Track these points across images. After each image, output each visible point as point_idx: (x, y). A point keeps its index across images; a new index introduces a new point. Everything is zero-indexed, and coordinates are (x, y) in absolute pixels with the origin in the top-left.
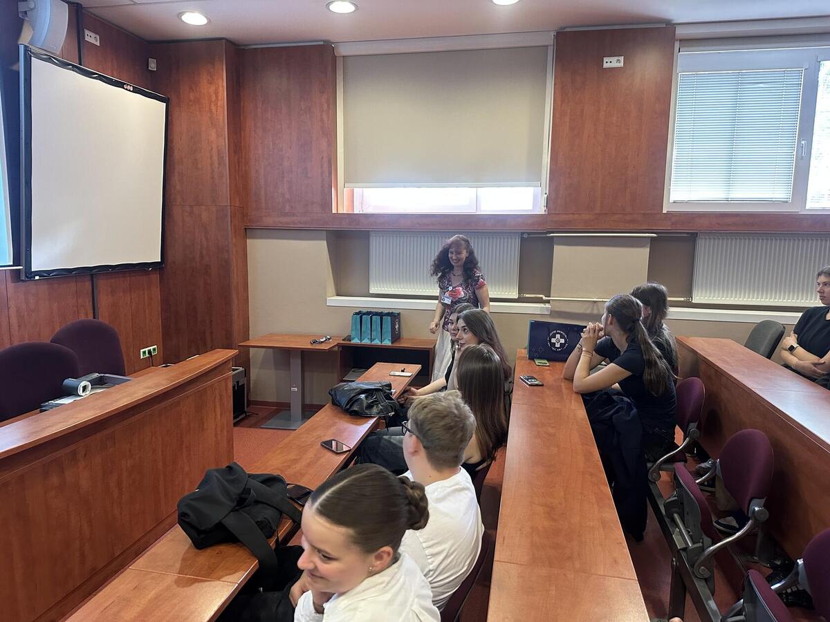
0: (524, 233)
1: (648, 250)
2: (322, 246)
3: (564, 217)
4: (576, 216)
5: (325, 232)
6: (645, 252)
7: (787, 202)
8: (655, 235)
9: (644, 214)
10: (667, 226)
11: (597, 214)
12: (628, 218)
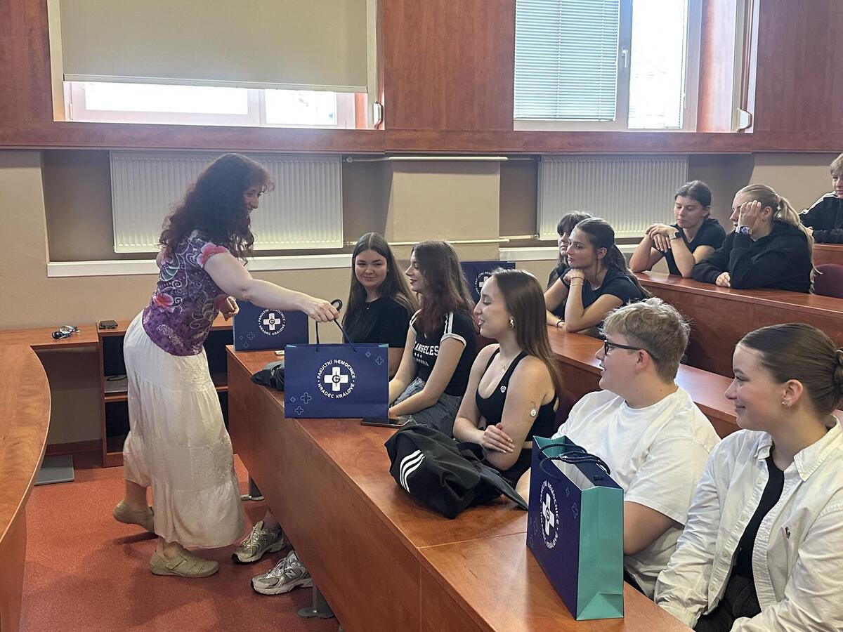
0: (348, 156)
1: (498, 177)
2: (34, 176)
3: (405, 135)
4: (419, 133)
5: (38, 155)
6: (496, 179)
7: (612, 120)
8: (506, 158)
9: (494, 132)
10: (518, 148)
11: (442, 131)
12: (477, 136)
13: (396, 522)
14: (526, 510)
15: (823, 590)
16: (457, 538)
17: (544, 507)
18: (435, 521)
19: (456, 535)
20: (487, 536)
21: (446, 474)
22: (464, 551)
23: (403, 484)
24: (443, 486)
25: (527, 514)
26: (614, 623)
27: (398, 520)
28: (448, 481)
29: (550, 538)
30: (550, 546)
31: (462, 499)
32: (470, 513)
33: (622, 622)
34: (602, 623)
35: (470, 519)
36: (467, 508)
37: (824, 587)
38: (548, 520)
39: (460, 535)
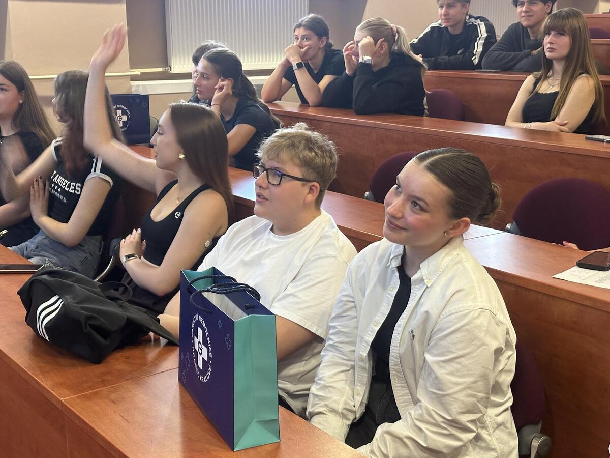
13: (36, 375)
14: (177, 345)
15: (450, 388)
16: (104, 383)
17: (196, 341)
18: (80, 369)
19: (104, 381)
20: (137, 377)
21: (88, 318)
22: (113, 396)
23: (41, 333)
24: (86, 331)
25: (178, 349)
26: (270, 448)
27: (38, 372)
28: (91, 326)
29: (203, 372)
30: (204, 379)
31: (108, 342)
32: (118, 355)
33: (277, 446)
34: (259, 450)
35: (118, 362)
36: (113, 351)
37: (451, 385)
38: (201, 354)
39: (108, 380)
